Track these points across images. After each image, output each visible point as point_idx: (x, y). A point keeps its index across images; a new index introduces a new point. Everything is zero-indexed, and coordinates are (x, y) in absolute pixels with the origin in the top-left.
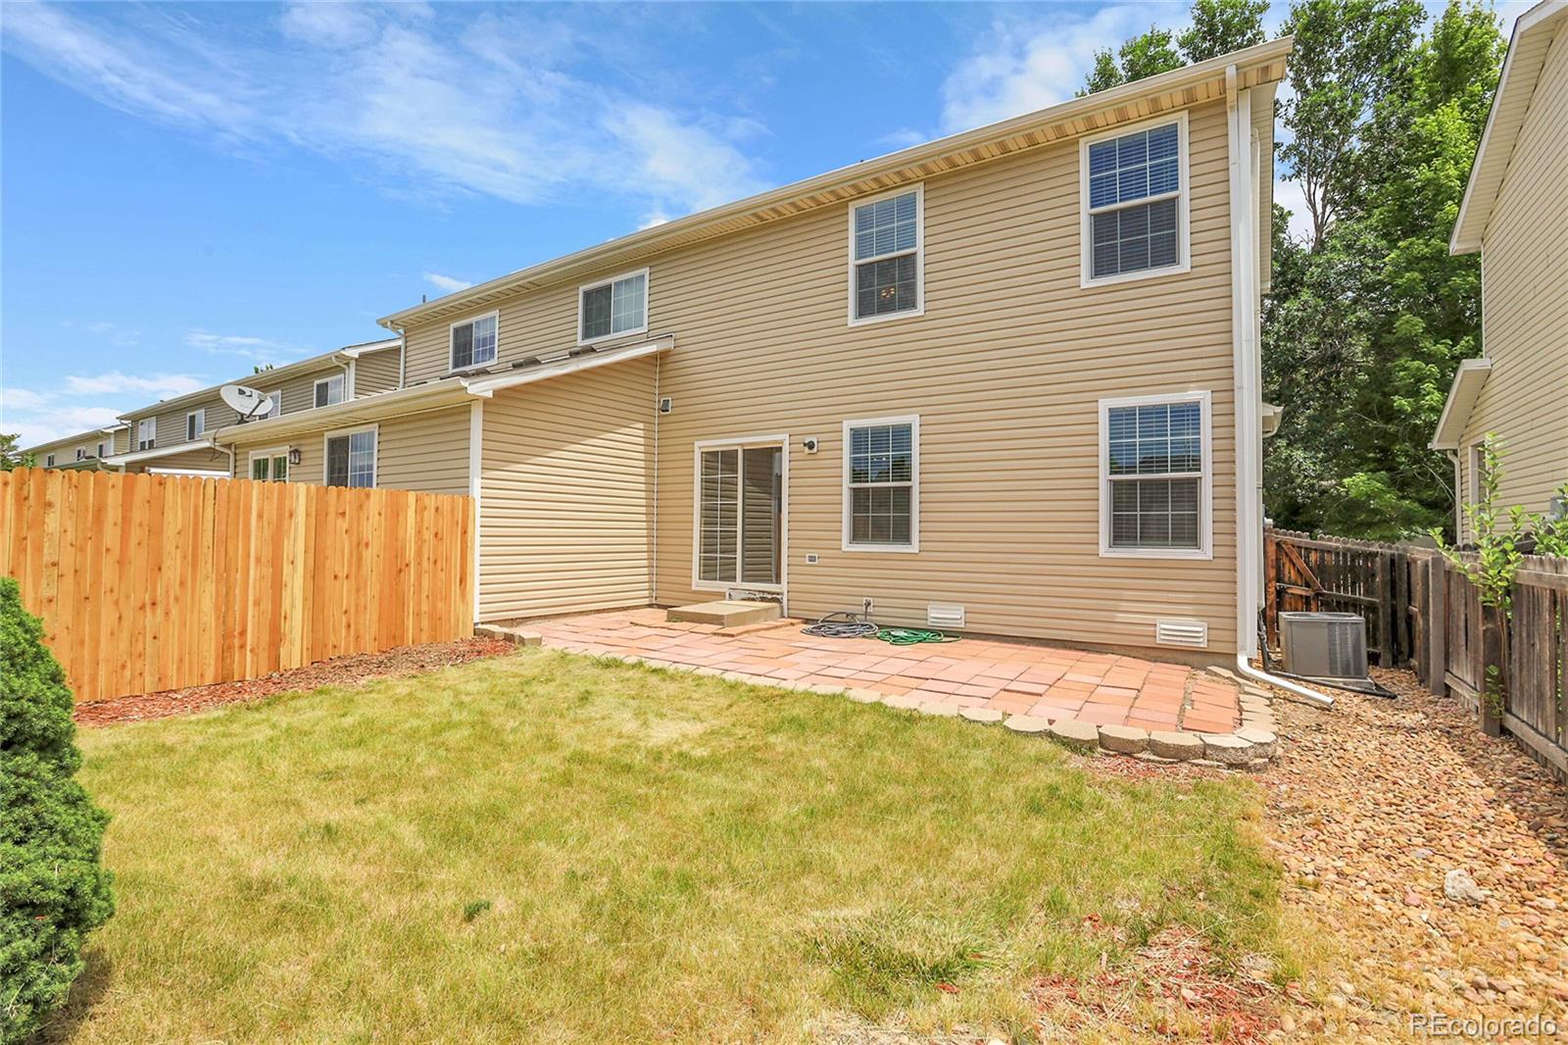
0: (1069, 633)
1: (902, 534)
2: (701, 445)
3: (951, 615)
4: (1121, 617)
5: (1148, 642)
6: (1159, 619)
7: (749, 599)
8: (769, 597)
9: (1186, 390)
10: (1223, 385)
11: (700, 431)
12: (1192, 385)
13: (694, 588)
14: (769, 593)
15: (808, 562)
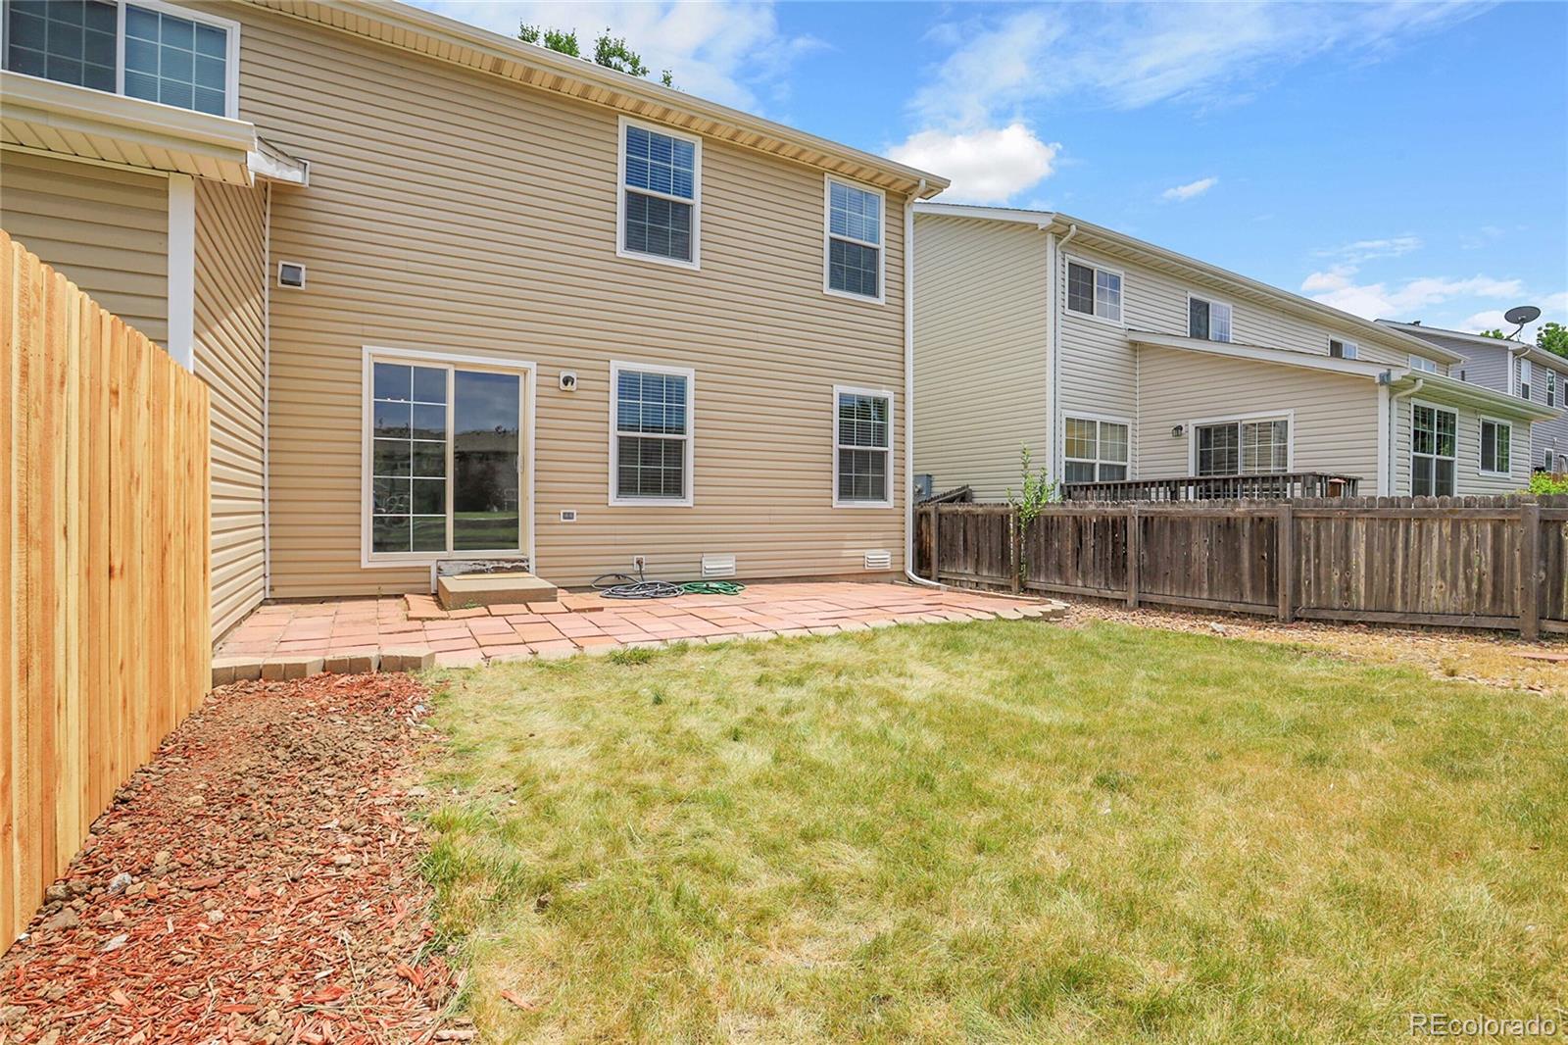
0: (813, 569)
1: (675, 488)
2: (372, 354)
3: (721, 564)
4: (846, 553)
5: (860, 570)
6: (867, 553)
7: (474, 572)
8: (509, 565)
9: (880, 389)
10: (899, 389)
11: (369, 330)
12: (884, 386)
13: (365, 565)
14: (507, 561)
15: (562, 520)
